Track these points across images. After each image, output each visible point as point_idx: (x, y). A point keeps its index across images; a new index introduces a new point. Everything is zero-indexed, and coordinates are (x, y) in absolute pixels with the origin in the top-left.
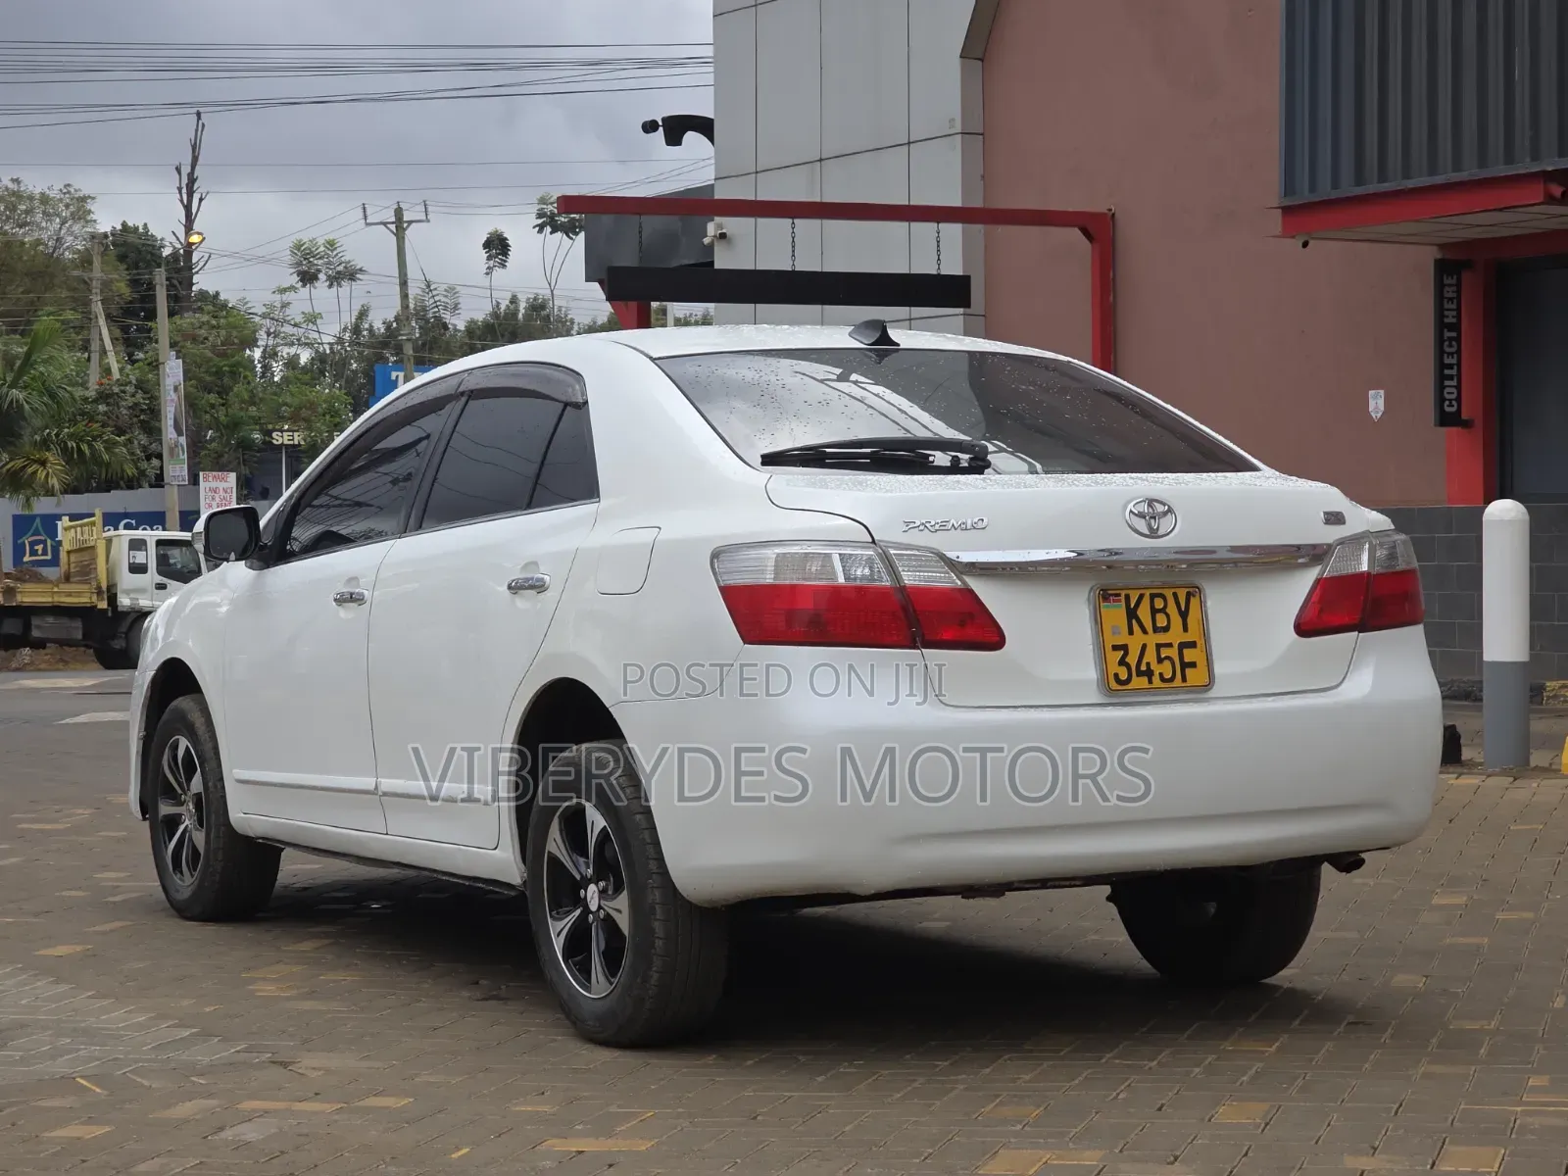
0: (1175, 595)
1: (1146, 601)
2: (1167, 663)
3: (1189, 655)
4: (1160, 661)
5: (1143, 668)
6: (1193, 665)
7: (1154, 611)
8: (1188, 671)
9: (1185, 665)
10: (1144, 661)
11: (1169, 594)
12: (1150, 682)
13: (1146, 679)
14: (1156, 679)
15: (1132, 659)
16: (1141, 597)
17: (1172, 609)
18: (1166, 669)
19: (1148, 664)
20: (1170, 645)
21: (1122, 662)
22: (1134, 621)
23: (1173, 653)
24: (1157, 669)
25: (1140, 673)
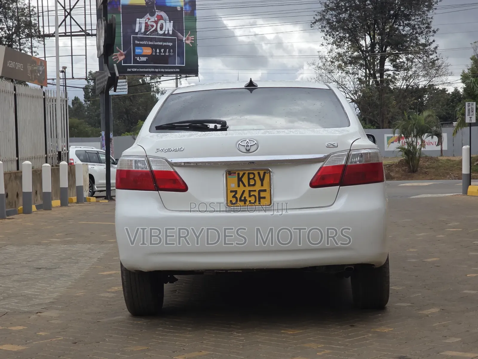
0: (259, 173)
1: (246, 175)
2: (253, 198)
3: (262, 194)
4: (250, 196)
5: (243, 199)
6: (264, 198)
7: (249, 179)
8: (262, 200)
9: (260, 198)
10: (244, 196)
11: (256, 173)
12: (245, 203)
13: (243, 203)
14: (248, 203)
15: (238, 196)
16: (244, 174)
17: (257, 178)
18: (252, 199)
19: (245, 197)
20: (255, 191)
21: (234, 196)
22: (241, 183)
23: (256, 194)
24: (248, 199)
25: (241, 200)
